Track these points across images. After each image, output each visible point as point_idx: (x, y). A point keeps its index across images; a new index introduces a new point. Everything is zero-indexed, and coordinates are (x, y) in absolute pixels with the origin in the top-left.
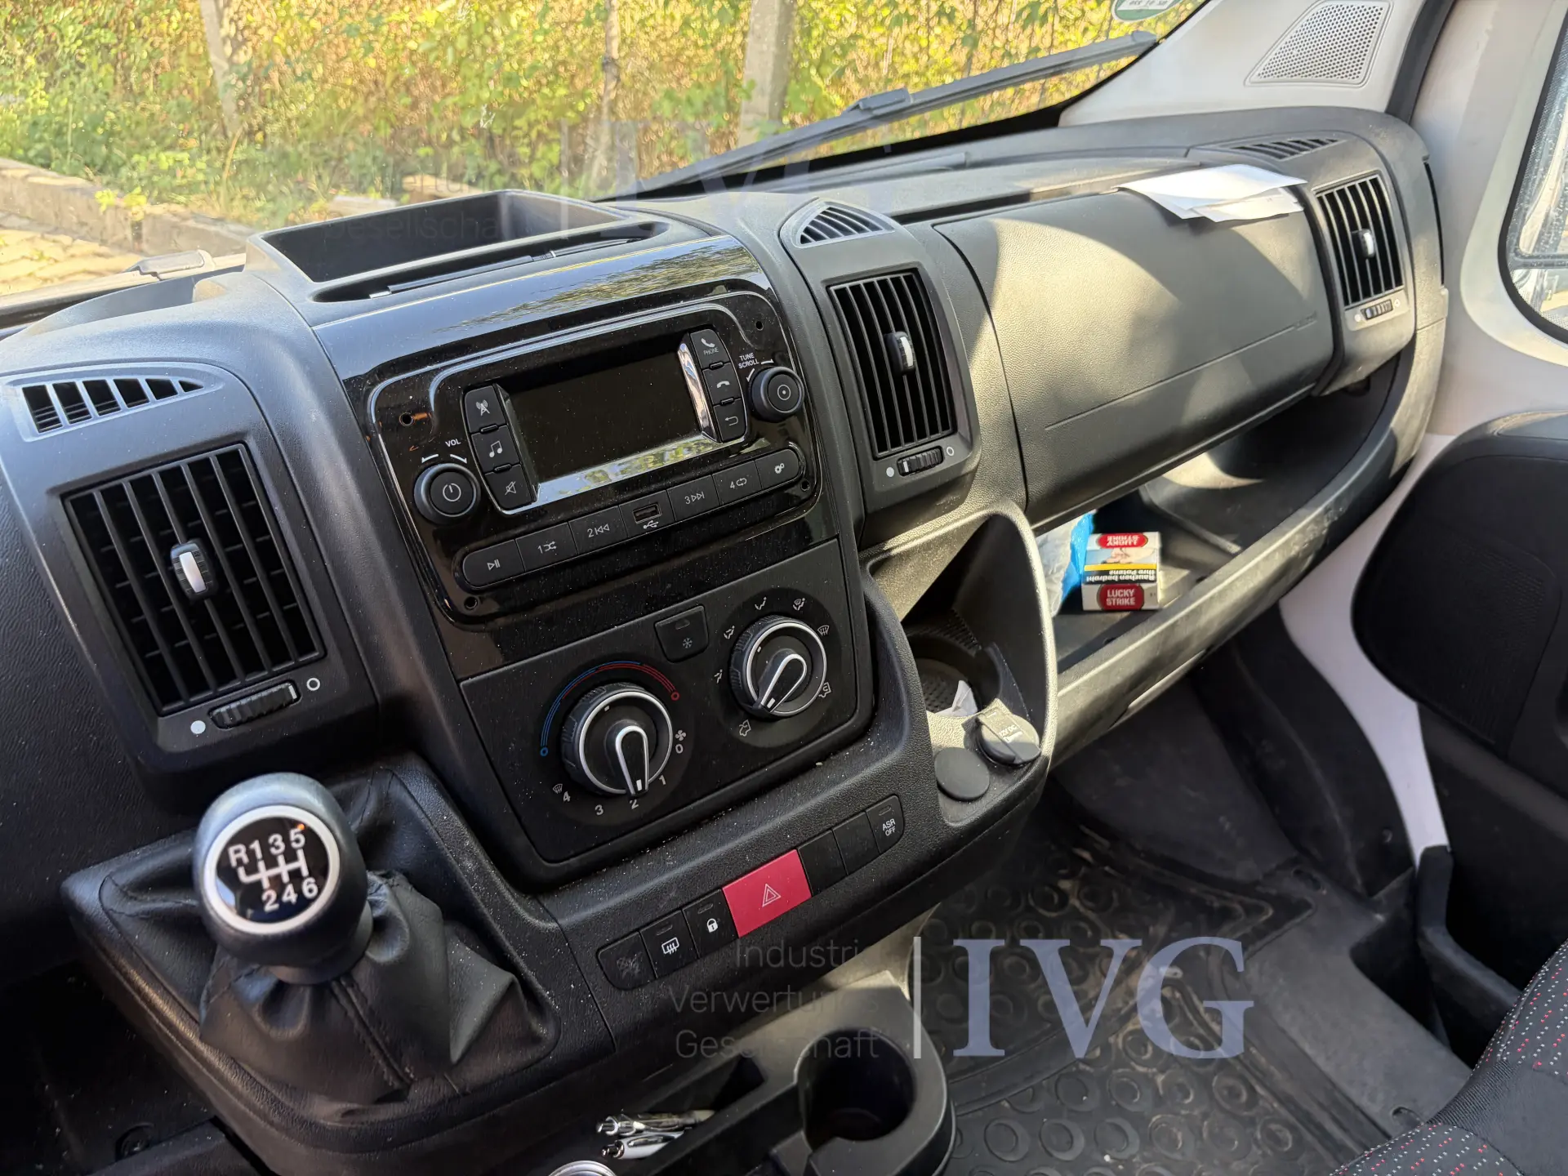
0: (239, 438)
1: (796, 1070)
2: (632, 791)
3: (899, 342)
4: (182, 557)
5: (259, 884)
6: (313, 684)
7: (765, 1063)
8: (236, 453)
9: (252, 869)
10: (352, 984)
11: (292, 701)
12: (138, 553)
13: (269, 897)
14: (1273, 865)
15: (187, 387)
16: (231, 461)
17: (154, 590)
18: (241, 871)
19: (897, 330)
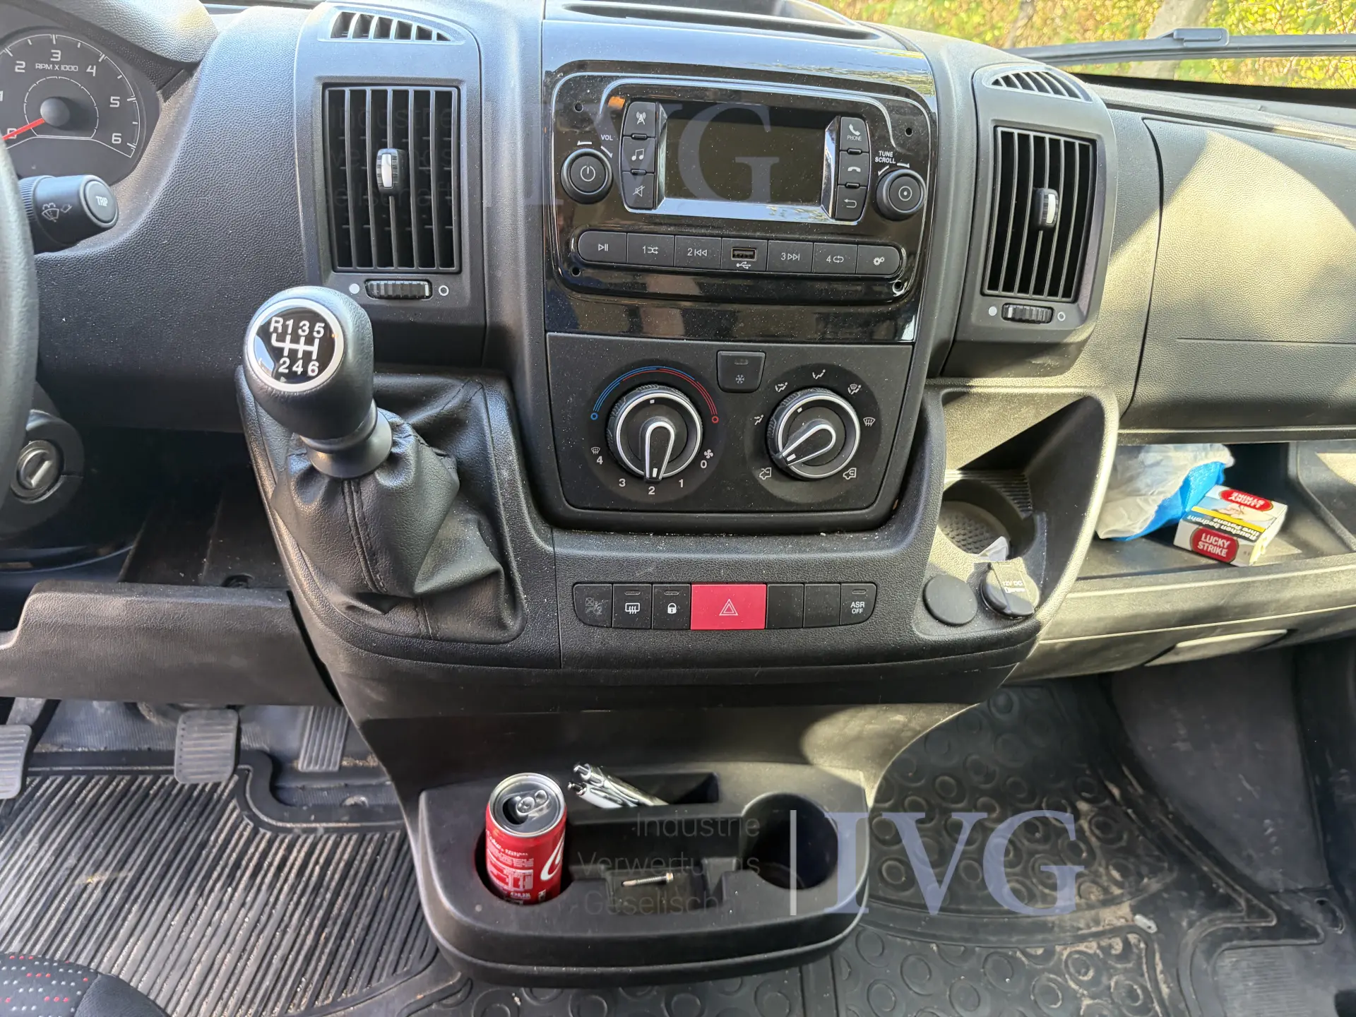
0: (457, 84)
1: (747, 807)
2: (648, 476)
3: (1046, 197)
4: (384, 156)
5: (282, 350)
6: (443, 290)
7: (725, 788)
8: (449, 94)
9: (281, 338)
10: (358, 491)
11: (423, 297)
12: (359, 145)
13: (284, 363)
14: (1300, 887)
15: (440, 37)
16: (444, 99)
17: (360, 177)
18: (274, 336)
19: (1050, 187)
